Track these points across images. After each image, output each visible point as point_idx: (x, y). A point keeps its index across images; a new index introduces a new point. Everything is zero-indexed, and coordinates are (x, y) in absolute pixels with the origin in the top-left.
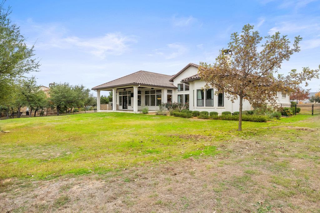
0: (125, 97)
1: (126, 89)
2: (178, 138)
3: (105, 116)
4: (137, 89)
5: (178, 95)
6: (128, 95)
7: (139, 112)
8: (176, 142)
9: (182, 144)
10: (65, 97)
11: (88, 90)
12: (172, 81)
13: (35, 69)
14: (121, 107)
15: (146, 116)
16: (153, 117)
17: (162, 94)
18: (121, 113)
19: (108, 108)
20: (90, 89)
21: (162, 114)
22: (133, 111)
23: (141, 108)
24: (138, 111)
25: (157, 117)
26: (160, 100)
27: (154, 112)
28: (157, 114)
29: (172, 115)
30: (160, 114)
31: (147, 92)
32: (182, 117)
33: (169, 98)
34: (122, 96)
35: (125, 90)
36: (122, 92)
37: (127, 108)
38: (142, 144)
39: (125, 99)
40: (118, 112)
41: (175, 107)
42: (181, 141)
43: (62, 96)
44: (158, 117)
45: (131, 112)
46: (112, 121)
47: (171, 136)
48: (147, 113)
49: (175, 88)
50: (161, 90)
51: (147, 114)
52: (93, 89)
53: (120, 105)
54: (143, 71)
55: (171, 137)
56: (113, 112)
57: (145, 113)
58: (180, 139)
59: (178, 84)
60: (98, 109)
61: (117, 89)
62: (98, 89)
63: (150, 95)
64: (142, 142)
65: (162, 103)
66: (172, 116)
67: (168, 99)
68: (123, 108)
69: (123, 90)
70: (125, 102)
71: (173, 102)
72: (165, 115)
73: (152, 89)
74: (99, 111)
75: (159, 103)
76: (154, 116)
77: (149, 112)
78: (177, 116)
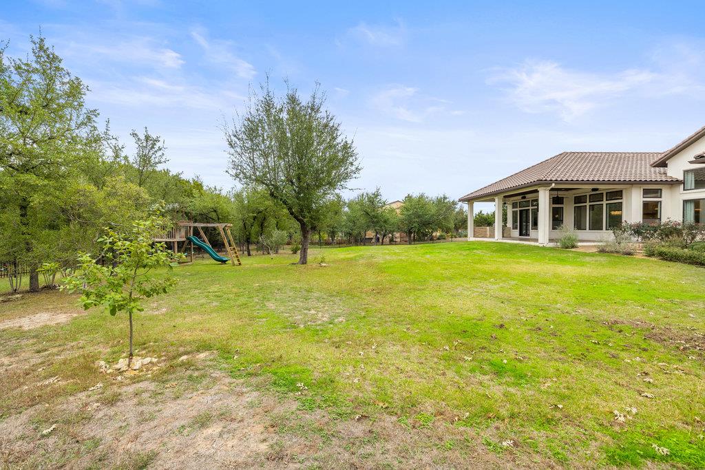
0: (525, 212)
1: (527, 196)
2: (637, 339)
3: (474, 249)
4: (548, 193)
5: (685, 202)
6: (530, 208)
7: (551, 245)
8: (623, 354)
9: (645, 370)
10: (419, 217)
11: (454, 203)
12: (663, 164)
13: (354, 176)
14: (516, 233)
15: (570, 254)
16: (587, 258)
17: (624, 201)
18: (510, 245)
19: (488, 233)
20: (457, 200)
21: (617, 252)
22: (536, 240)
23: (557, 234)
24: (551, 240)
25: (599, 258)
26: (620, 217)
27: (595, 244)
28: (602, 251)
29: (651, 254)
30: (612, 252)
31: (579, 200)
32: (690, 263)
33: (651, 211)
34: (518, 209)
35: (524, 198)
36: (518, 201)
37: (529, 235)
38: (498, 333)
39: (524, 216)
40: (505, 243)
41: (670, 232)
42: (644, 355)
43: (413, 214)
44: (603, 259)
45: (532, 243)
46: (480, 261)
47: (612, 325)
48: (573, 247)
49: (674, 183)
50: (622, 191)
51: (573, 250)
52: (460, 201)
53: (515, 228)
54: (571, 153)
55: (611, 328)
56: (495, 242)
57: (567, 248)
58: (644, 346)
59: (686, 172)
60: (469, 235)
61: (505, 197)
62: (470, 200)
63: (588, 204)
64: (502, 326)
65: (624, 224)
66: (653, 259)
67: (644, 214)
68: (521, 234)
69: (520, 197)
70: (525, 221)
71: (664, 220)
72: (629, 254)
73: (594, 190)
74: (471, 239)
75: (615, 223)
76: (592, 255)
77: (579, 244)
78: (671, 260)
